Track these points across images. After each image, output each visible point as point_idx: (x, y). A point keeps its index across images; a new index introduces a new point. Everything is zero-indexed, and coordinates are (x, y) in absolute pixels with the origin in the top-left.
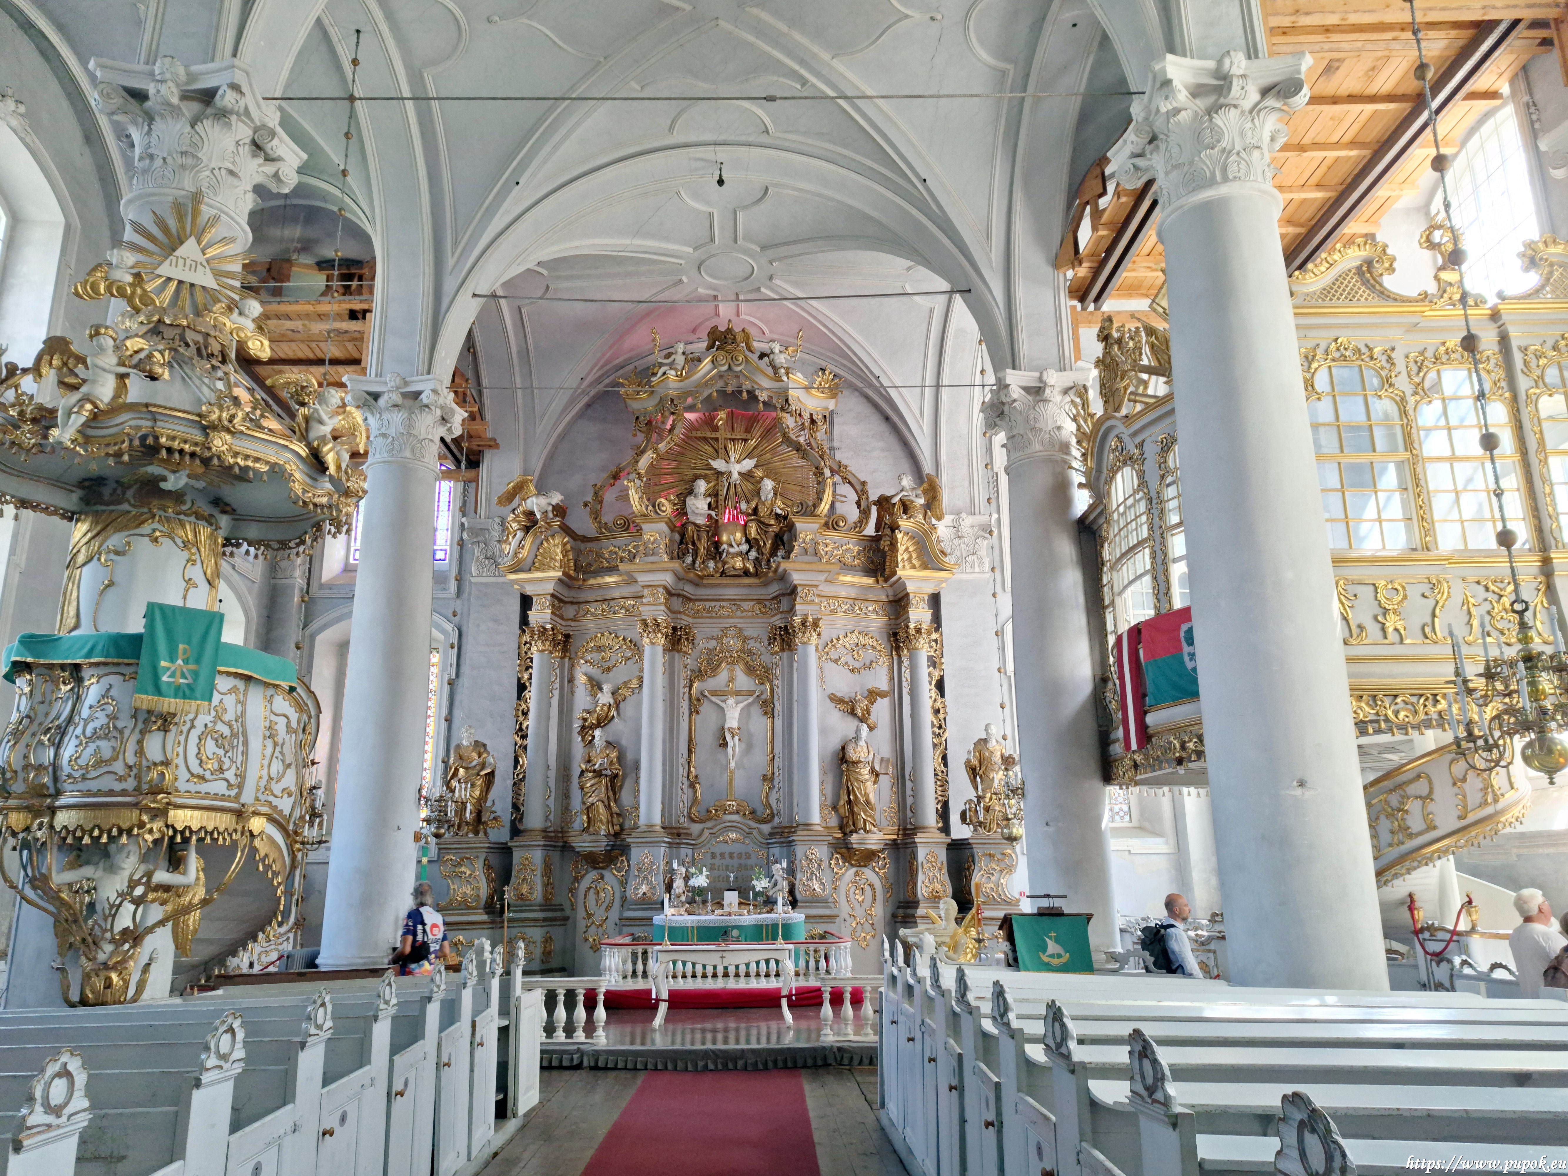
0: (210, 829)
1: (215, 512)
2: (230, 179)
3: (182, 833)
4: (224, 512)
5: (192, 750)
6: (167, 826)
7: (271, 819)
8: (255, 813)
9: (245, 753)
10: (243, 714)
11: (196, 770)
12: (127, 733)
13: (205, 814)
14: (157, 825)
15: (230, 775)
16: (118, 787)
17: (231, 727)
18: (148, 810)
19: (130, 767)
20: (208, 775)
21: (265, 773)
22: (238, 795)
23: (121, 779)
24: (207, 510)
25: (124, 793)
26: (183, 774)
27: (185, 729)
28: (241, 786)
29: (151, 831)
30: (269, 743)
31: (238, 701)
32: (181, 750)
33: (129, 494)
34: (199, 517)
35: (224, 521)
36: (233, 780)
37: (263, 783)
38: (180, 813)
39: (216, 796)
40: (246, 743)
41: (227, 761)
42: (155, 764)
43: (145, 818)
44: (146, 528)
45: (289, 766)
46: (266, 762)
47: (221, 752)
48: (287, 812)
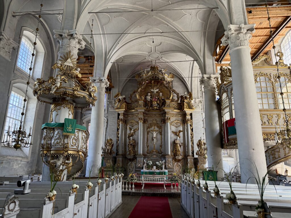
0: (74, 154)
1: (73, 103)
3: (70, 154)
4: (74, 102)
5: (71, 141)
6: (68, 153)
7: (82, 152)
8: (80, 151)
9: (79, 142)
10: (78, 135)
11: (72, 144)
12: (62, 138)
13: (73, 151)
14: (66, 153)
15: (77, 145)
16: (60, 147)
17: (77, 138)
18: (65, 151)
19: (62, 144)
20: (74, 145)
21: (82, 145)
22: (78, 148)
23: (61, 146)
24: (72, 102)
25: (61, 148)
26: (70, 145)
27: (70, 138)
28: (78, 147)
30: (82, 140)
31: (78, 133)
32: (70, 141)
33: (60, 100)
34: (71, 103)
35: (74, 104)
36: (77, 146)
37: (81, 146)
38: (69, 151)
39: (75, 149)
40: (79, 140)
41: (76, 143)
42: (66, 144)
43: (64, 152)
44: (63, 106)
45: (85, 144)
46: (82, 143)
47: (75, 142)
48: (84, 151)
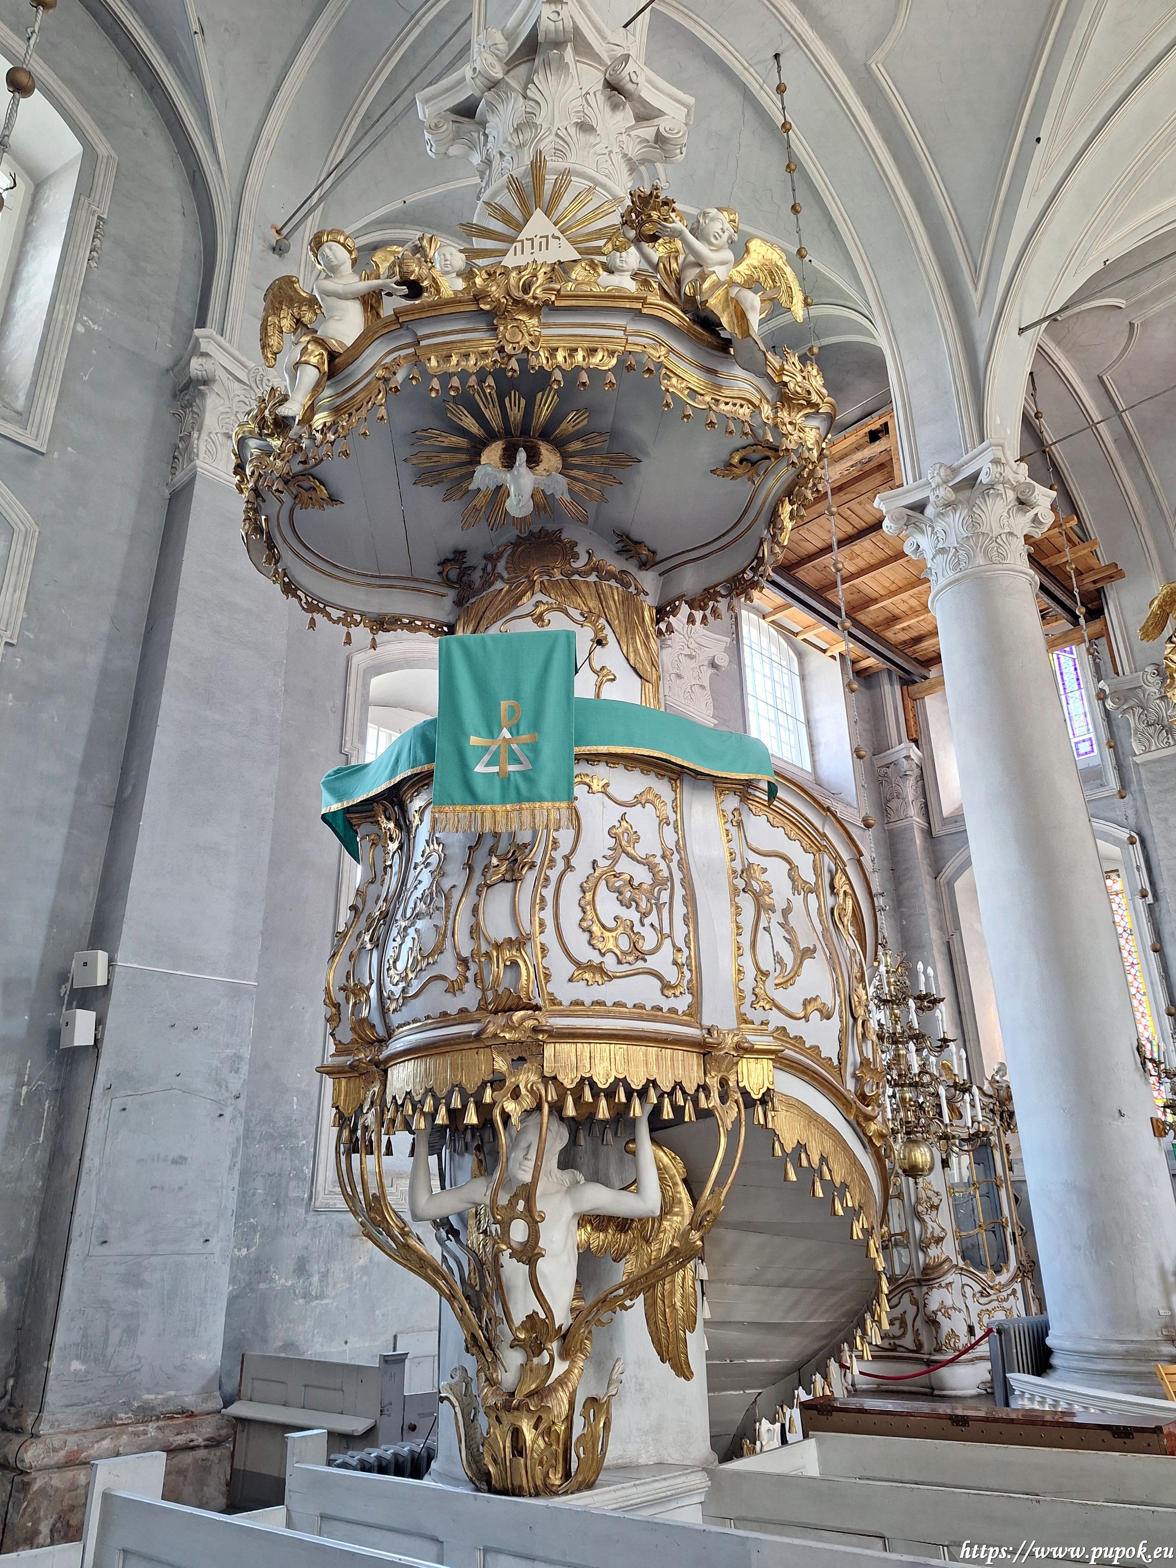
0: (637, 1084)
1: (631, 567)
2: (583, 138)
4: (644, 565)
5: (570, 915)
6: (545, 1079)
8: (744, 1050)
9: (691, 918)
10: (681, 846)
11: (586, 954)
12: (456, 895)
13: (619, 1050)
14: (526, 1078)
15: (662, 962)
16: (453, 1005)
17: (652, 868)
18: (503, 1046)
19: (464, 962)
20: (610, 963)
21: (747, 962)
22: (693, 1009)
23: (454, 988)
24: (614, 564)
25: (463, 1016)
26: (561, 968)
27: (553, 874)
28: (696, 990)
29: (516, 1094)
30: (747, 902)
31: (664, 821)
32: (547, 915)
34: (604, 575)
35: (648, 580)
36: (671, 975)
37: (748, 983)
38: (567, 1049)
39: (639, 1011)
40: (690, 900)
41: (647, 932)
43: (501, 1064)
44: (527, 604)
45: (808, 952)
46: (745, 940)
47: (632, 915)
48: (827, 1052)
